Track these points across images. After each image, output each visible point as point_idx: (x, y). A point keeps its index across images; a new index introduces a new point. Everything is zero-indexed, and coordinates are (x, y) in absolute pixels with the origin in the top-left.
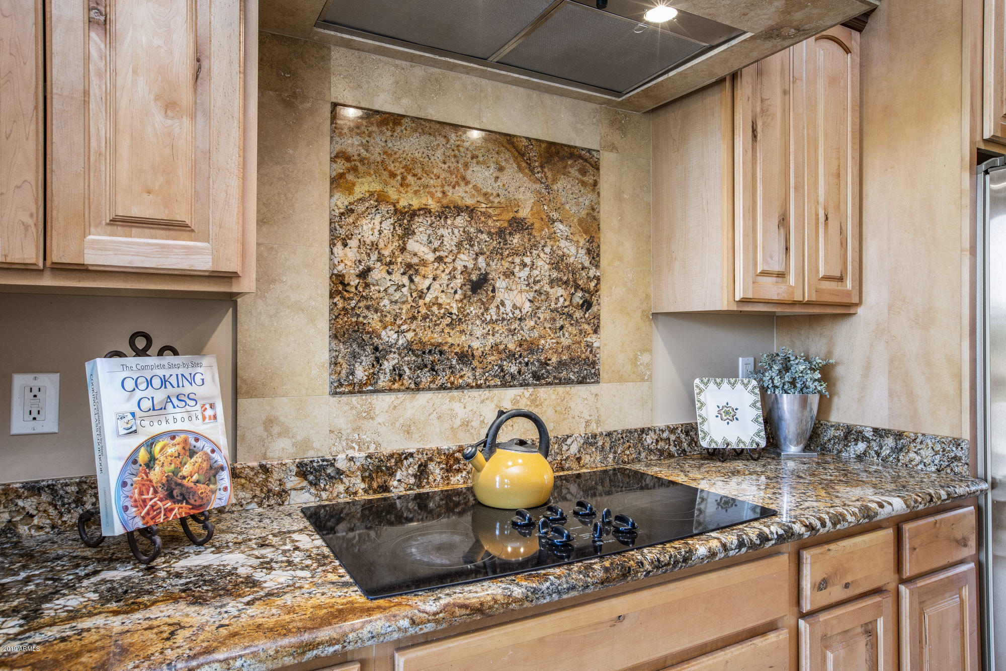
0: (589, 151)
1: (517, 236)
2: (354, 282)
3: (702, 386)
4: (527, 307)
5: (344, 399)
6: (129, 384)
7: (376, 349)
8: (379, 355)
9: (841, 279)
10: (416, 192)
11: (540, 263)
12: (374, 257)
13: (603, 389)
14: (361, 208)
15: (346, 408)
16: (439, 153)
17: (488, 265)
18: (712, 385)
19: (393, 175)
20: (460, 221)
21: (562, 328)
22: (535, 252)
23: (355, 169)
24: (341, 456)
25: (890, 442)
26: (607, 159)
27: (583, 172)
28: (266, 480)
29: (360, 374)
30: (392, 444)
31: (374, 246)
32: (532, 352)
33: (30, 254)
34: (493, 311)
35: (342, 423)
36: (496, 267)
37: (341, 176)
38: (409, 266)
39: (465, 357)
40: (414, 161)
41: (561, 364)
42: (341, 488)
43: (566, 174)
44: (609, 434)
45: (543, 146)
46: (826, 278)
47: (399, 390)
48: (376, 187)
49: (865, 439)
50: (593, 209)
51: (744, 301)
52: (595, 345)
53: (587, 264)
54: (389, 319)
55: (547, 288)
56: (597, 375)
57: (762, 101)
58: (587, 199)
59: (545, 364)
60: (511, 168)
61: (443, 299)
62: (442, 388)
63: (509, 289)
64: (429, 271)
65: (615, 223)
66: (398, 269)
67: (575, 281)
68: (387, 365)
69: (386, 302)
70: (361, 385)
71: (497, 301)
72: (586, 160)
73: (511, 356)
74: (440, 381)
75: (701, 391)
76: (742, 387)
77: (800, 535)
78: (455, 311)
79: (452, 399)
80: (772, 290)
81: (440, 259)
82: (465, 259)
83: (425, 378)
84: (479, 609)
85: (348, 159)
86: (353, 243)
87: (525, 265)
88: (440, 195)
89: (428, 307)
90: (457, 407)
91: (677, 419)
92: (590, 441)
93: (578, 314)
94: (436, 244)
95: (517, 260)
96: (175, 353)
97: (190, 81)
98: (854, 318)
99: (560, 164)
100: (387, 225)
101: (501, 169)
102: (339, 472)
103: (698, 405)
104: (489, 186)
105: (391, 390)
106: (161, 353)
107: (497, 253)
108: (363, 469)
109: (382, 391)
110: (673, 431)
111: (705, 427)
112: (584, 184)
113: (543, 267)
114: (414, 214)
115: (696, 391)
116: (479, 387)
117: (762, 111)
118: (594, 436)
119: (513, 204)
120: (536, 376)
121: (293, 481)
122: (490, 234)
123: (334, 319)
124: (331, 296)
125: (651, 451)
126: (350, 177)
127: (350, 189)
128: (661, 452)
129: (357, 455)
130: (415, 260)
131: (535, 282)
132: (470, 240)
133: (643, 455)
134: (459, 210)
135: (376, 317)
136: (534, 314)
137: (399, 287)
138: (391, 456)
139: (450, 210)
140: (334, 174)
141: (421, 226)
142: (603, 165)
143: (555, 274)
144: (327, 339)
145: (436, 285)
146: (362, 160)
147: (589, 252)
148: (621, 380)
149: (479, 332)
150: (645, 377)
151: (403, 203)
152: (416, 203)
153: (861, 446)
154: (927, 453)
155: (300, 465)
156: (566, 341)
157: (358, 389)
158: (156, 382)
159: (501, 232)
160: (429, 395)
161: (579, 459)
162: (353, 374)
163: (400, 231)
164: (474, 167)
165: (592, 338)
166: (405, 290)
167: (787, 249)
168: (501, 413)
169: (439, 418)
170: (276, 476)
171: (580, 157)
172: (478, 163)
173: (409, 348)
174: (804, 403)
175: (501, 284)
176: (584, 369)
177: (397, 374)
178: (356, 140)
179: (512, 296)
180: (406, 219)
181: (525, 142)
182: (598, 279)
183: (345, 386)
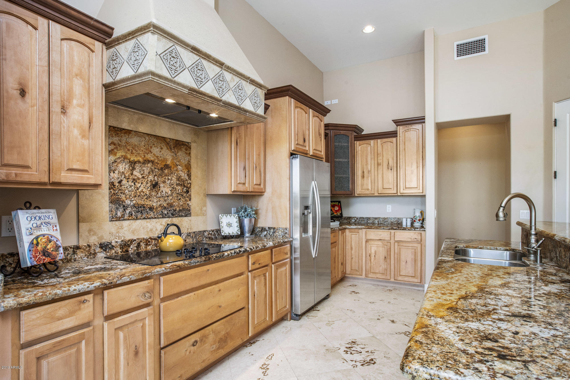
0: (188, 143)
1: (167, 170)
2: (117, 184)
3: (222, 217)
4: (170, 192)
5: (114, 222)
6: (29, 219)
7: (124, 206)
8: (125, 208)
9: (260, 185)
10: (136, 156)
11: (173, 179)
12: (123, 176)
13: (192, 218)
14: (119, 161)
15: (114, 225)
16: (143, 143)
17: (158, 179)
18: (224, 216)
19: (129, 150)
20: (149, 165)
21: (180, 199)
22: (172, 175)
23: (117, 148)
24: (113, 241)
25: (272, 230)
26: (193, 145)
27: (186, 150)
28: (90, 250)
29: (119, 214)
30: (129, 237)
31: (123, 173)
32: (171, 207)
34: (159, 194)
35: (113, 230)
36: (160, 180)
37: (112, 150)
38: (134, 179)
39: (151, 209)
40: (135, 145)
41: (180, 211)
42: (113, 251)
43: (181, 150)
44: (194, 232)
45: (174, 141)
46: (256, 185)
47: (131, 220)
48: (124, 154)
49: (267, 231)
50: (189, 162)
51: (234, 191)
52: (190, 204)
53: (187, 179)
54: (128, 196)
55: (175, 186)
56: (190, 214)
57: (239, 134)
58: (187, 159)
59: (175, 210)
60: (165, 148)
61: (144, 190)
62: (144, 218)
63: (164, 187)
64: (140, 181)
65: (196, 166)
66: (130, 181)
67: (184, 184)
68: (127, 212)
69: (127, 191)
70: (119, 218)
71: (161, 191)
72: (187, 146)
73: (165, 208)
74: (143, 217)
75: (221, 218)
76: (233, 217)
77: (248, 251)
78: (148, 194)
79: (147, 222)
80: (241, 188)
81: (143, 177)
82: (151, 177)
83: (139, 215)
86: (116, 172)
87: (169, 179)
88: (143, 157)
89: (140, 193)
90: (149, 224)
91: (215, 227)
92: (189, 235)
93: (185, 195)
94: (142, 172)
95: (167, 178)
96: (39, 208)
97: (88, 128)
98: (264, 196)
99: (179, 147)
100: (127, 166)
101: (162, 148)
102: (113, 246)
103: (220, 223)
104: (158, 154)
105: (128, 219)
106: (35, 208)
107: (161, 175)
108: (120, 245)
109: (126, 220)
110: (213, 231)
111: (223, 229)
112: (186, 153)
114: (135, 163)
115: (220, 218)
116: (155, 218)
117: (239, 137)
118: (190, 233)
119: (165, 160)
120: (173, 214)
121: (98, 250)
122: (158, 169)
123: (111, 197)
124: (110, 189)
125: (206, 238)
126: (115, 151)
127: (115, 154)
128: (210, 238)
129: (118, 241)
130: (136, 178)
131: (172, 185)
132: (152, 171)
133: (204, 239)
134: (149, 161)
135: (124, 196)
136: (172, 195)
137: (131, 186)
138: (129, 241)
139: (146, 161)
140: (110, 149)
141: (138, 167)
142: (192, 147)
143: (178, 182)
144: (108, 203)
145: (142, 186)
146: (119, 145)
147: (188, 175)
148: (197, 215)
149: (155, 201)
150: (204, 214)
151: (132, 159)
152: (136, 159)
153: (265, 232)
154: (280, 232)
155: (101, 244)
156: (181, 203)
157: (119, 219)
158: (37, 218)
159: (162, 169)
160: (140, 221)
161: (185, 240)
162: (117, 214)
163: (131, 168)
164: (153, 148)
165: (188, 202)
166: (133, 187)
167: (246, 176)
168: (168, 224)
169: (143, 228)
170: (93, 248)
171: (185, 145)
172: (155, 146)
173: (134, 206)
174: (250, 220)
175: (162, 185)
176: (186, 212)
177: (131, 214)
178: (117, 139)
179: (165, 189)
180: (133, 164)
181: (169, 140)
182: (190, 183)
183: (114, 218)
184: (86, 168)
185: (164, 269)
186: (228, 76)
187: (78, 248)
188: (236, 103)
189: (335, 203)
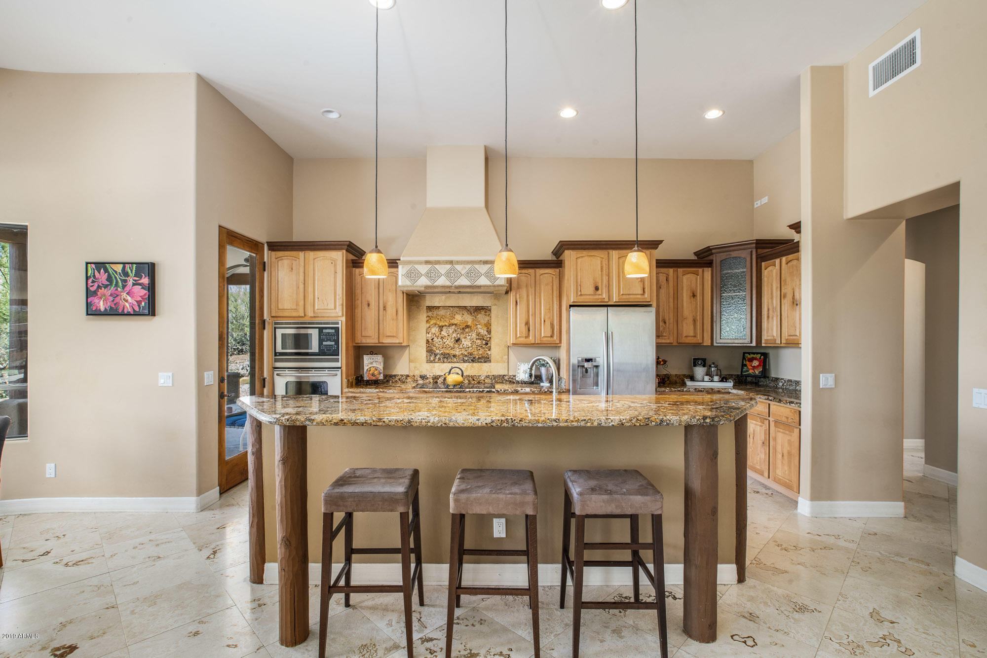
0: (488, 307)
1: (468, 329)
2: (431, 341)
4: (470, 345)
6: (368, 359)
8: (436, 355)
10: (443, 322)
11: (473, 335)
12: (434, 336)
13: (492, 364)
14: (432, 326)
15: (429, 365)
16: (448, 313)
17: (460, 336)
18: (523, 364)
19: (438, 319)
20: (453, 327)
21: (479, 349)
22: (472, 332)
24: (428, 375)
26: (493, 309)
27: (486, 312)
28: (414, 378)
29: (432, 359)
30: (439, 373)
31: (434, 334)
32: (471, 355)
33: (378, 342)
34: (461, 346)
35: (428, 368)
36: (462, 337)
37: (428, 320)
38: (442, 337)
39: (454, 356)
40: (443, 315)
41: (479, 358)
42: (428, 381)
43: (481, 313)
44: (493, 375)
45: (475, 307)
47: (439, 362)
48: (435, 322)
50: (489, 321)
51: (514, 344)
52: (489, 353)
53: (487, 334)
54: (438, 348)
55: (475, 340)
56: (490, 361)
58: (487, 318)
59: (474, 358)
60: (466, 314)
61: (449, 344)
62: (449, 362)
64: (446, 338)
65: (496, 324)
66: (439, 338)
67: (483, 338)
68: (437, 357)
69: (437, 345)
71: (462, 344)
72: (487, 309)
73: (466, 356)
74: (448, 361)
75: (519, 366)
78: (452, 346)
79: (452, 365)
80: (523, 341)
81: (449, 335)
82: (454, 335)
83: (445, 360)
85: (429, 317)
86: (430, 333)
87: (469, 335)
88: (449, 322)
89: (446, 345)
92: (488, 377)
93: (484, 346)
94: (448, 332)
95: (467, 334)
99: (480, 311)
100: (437, 329)
101: (463, 314)
102: (428, 378)
103: (517, 369)
104: (460, 319)
107: (462, 333)
108: (433, 378)
109: (436, 362)
110: (514, 376)
111: (518, 375)
112: (486, 315)
113: (474, 335)
114: (443, 326)
116: (458, 362)
118: (489, 376)
119: (467, 322)
120: (472, 360)
121: (419, 379)
122: (460, 329)
123: (427, 347)
124: (426, 344)
125: (506, 380)
126: (430, 320)
128: (510, 382)
129: (431, 375)
131: (472, 339)
132: (456, 331)
133: (504, 381)
134: (453, 325)
135: (435, 348)
136: (472, 346)
137: (440, 342)
138: (437, 375)
139: (451, 325)
141: (444, 329)
143: (477, 337)
144: (426, 352)
145: (448, 341)
146: (432, 317)
147: (488, 331)
148: (497, 362)
149: (458, 351)
150: (505, 362)
151: (440, 324)
152: (443, 324)
155: (420, 376)
156: (480, 353)
157: (431, 362)
158: (372, 359)
159: (463, 329)
160: (446, 363)
161: (484, 381)
162: (430, 359)
163: (440, 330)
164: (457, 315)
167: (529, 330)
170: (416, 377)
171: (485, 309)
173: (442, 354)
175: (463, 340)
176: (487, 359)
177: (439, 359)
178: (431, 313)
179: (466, 342)
180: (441, 328)
181: (469, 307)
182: (490, 338)
183: (429, 361)
184: (395, 335)
186: (459, 267)
187: (408, 376)
188: (468, 283)
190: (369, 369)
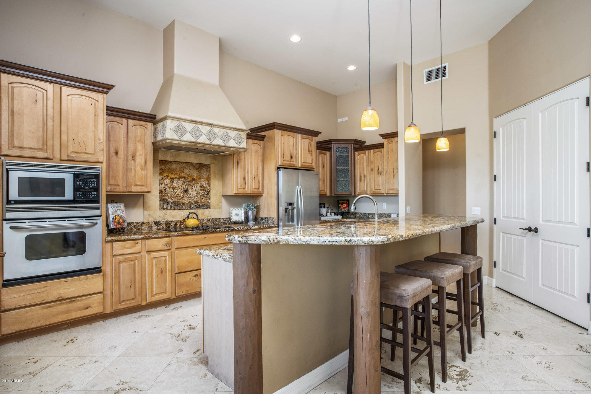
0: (208, 164)
1: (193, 182)
2: (164, 191)
3: (232, 210)
4: (195, 195)
5: (162, 211)
7: (167, 202)
8: (168, 203)
9: (258, 189)
10: (174, 175)
11: (198, 186)
12: (167, 187)
13: (211, 210)
14: (165, 178)
15: (162, 213)
16: (178, 168)
17: (188, 187)
18: (234, 209)
19: (170, 172)
20: (182, 179)
21: (202, 198)
22: (197, 184)
23: (163, 171)
24: (161, 221)
25: (267, 219)
26: (212, 166)
27: (207, 169)
28: (149, 224)
29: (165, 207)
30: (170, 219)
31: (167, 184)
32: (196, 203)
33: (126, 190)
34: (189, 196)
35: (161, 215)
37: (161, 173)
38: (173, 188)
39: (183, 204)
40: (174, 169)
41: (202, 205)
42: (161, 226)
43: (203, 169)
44: (212, 219)
45: (199, 164)
46: (254, 189)
47: (171, 210)
48: (167, 174)
49: (264, 219)
50: (209, 176)
51: (235, 194)
52: (209, 202)
53: (208, 186)
54: (170, 197)
55: (199, 191)
56: (210, 207)
57: (240, 157)
58: (208, 174)
59: (199, 205)
60: (192, 169)
61: (179, 194)
62: (179, 209)
63: (192, 191)
64: (177, 189)
65: (214, 178)
66: (171, 188)
67: (205, 190)
68: (169, 205)
69: (169, 194)
70: (165, 209)
71: (190, 194)
72: (207, 166)
73: (192, 204)
74: (179, 208)
75: (232, 211)
76: (235, 210)
77: (236, 230)
78: (182, 196)
79: (181, 211)
80: (241, 191)
81: (179, 186)
82: (183, 186)
83: (176, 207)
84: (186, 233)
85: (162, 170)
86: (163, 184)
87: (195, 187)
88: (179, 175)
89: (177, 195)
90: (182, 213)
91: (228, 217)
92: (208, 220)
93: (206, 196)
94: (178, 184)
95: (193, 186)
96: (117, 203)
97: (144, 165)
98: (262, 197)
99: (202, 168)
100: (169, 181)
101: (190, 169)
102: (161, 224)
103: (231, 213)
104: (188, 173)
105: (170, 210)
106: (115, 203)
107: (190, 185)
108: (165, 223)
109: (168, 210)
110: (226, 219)
111: (232, 218)
112: (207, 171)
113: (199, 187)
114: (174, 179)
115: (231, 210)
116: (186, 209)
117: (240, 159)
118: (209, 219)
119: (193, 176)
120: (197, 207)
121: (153, 225)
122: (188, 181)
123: (160, 197)
124: (160, 193)
125: (222, 222)
126: (163, 173)
127: (163, 175)
128: (224, 223)
129: (164, 221)
130: (174, 187)
131: (197, 190)
132: (184, 183)
133: (220, 223)
134: (182, 177)
135: (167, 197)
136: (197, 196)
137: (171, 192)
138: (170, 221)
140: (160, 172)
141: (175, 181)
142: (211, 167)
143: (201, 188)
144: (159, 201)
145: (178, 191)
146: (165, 170)
147: (208, 184)
148: (215, 208)
149: (186, 200)
150: (220, 208)
151: (172, 177)
152: (174, 177)
153: (263, 221)
154: (271, 221)
155: (155, 222)
156: (203, 201)
157: (164, 209)
158: (116, 207)
159: (190, 181)
160: (177, 210)
161: (206, 223)
162: (163, 207)
163: (171, 182)
164: (185, 169)
165: (209, 200)
166: (172, 192)
167: (245, 184)
168: (190, 213)
169: (179, 215)
170: (150, 224)
172: (186, 169)
173: (173, 202)
174: (253, 212)
175: (190, 191)
176: (207, 206)
177: (171, 207)
178: (164, 166)
179: (192, 193)
180: (173, 179)
181: (195, 164)
182: (210, 189)
183: (162, 209)
184: (143, 184)
185: (177, 233)
186: (216, 130)
187: (143, 223)
188: (223, 144)
189: (344, 202)
190: (114, 218)
